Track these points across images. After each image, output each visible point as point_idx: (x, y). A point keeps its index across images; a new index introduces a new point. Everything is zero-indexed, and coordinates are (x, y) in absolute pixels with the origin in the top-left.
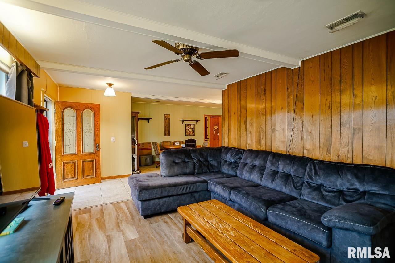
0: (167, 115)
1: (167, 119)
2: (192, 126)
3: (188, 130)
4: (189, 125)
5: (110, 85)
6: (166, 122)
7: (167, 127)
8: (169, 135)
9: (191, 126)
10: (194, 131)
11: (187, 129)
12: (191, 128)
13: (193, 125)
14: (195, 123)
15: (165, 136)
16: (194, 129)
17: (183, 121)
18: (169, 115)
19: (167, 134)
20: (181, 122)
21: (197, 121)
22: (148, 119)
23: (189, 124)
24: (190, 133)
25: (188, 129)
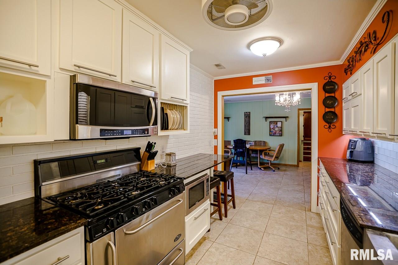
0: (247, 112)
1: (247, 116)
2: (279, 124)
6: (246, 120)
7: (247, 125)
8: (249, 134)
9: (277, 124)
10: (281, 130)
12: (277, 127)
13: (281, 123)
14: (283, 120)
15: (245, 135)
16: (281, 127)
17: (266, 118)
18: (250, 112)
19: (247, 133)
20: (264, 119)
21: (285, 117)
22: (228, 118)
24: (276, 132)
25: (273, 128)
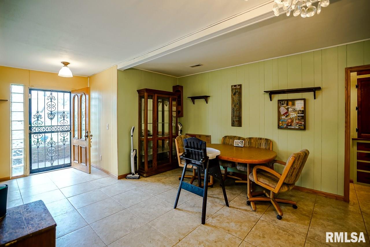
0: (236, 86)
1: (236, 93)
2: (299, 105)
3: (284, 114)
4: (290, 103)
5: (66, 64)
6: (235, 99)
7: (235, 109)
8: (240, 125)
9: (293, 104)
10: (304, 118)
11: (282, 113)
12: (294, 110)
13: (302, 102)
14: (309, 96)
15: (232, 126)
16: (304, 112)
17: (271, 93)
18: (240, 86)
19: (236, 123)
20: (267, 96)
21: (315, 90)
22: (206, 98)
23: (287, 101)
24: (292, 121)
25: (286, 113)
